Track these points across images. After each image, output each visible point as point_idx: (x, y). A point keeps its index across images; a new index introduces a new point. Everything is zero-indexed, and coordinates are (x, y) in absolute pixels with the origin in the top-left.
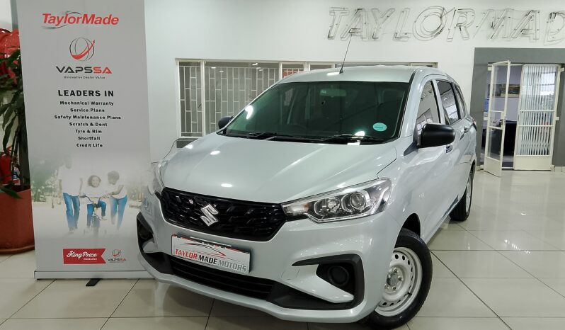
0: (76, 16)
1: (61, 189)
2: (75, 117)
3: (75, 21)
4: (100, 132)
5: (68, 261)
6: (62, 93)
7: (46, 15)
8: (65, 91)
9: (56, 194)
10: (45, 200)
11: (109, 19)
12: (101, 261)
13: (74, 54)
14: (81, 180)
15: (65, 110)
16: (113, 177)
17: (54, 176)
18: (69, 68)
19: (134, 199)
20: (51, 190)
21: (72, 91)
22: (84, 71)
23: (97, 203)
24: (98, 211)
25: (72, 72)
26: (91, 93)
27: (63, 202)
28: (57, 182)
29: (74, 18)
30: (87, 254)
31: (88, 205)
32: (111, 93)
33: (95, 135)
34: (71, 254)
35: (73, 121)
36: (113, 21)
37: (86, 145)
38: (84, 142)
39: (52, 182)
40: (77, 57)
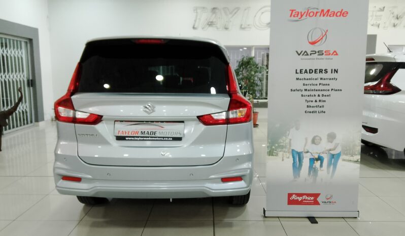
0: (315, 11)
1: (290, 146)
2: (306, 90)
4: (324, 101)
5: (291, 202)
6: (298, 71)
7: (292, 11)
8: (301, 70)
9: (286, 150)
10: (277, 155)
11: (341, 12)
12: (316, 203)
13: (310, 41)
14: (306, 139)
15: (299, 85)
16: (331, 137)
17: (286, 136)
18: (306, 52)
19: (346, 154)
20: (282, 147)
21: (306, 70)
22: (317, 54)
23: (316, 156)
24: (318, 164)
25: (307, 55)
26: (321, 71)
27: (291, 156)
28: (287, 141)
29: (314, 13)
30: (307, 198)
31: (310, 159)
32: (336, 71)
33: (321, 104)
34: (294, 197)
35: (304, 93)
36: (343, 14)
37: (313, 112)
38: (311, 109)
39: (284, 141)
40: (313, 43)
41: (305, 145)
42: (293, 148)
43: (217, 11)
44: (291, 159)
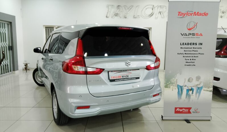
0: (191, 13)
1: (177, 83)
2: (185, 54)
3: (190, 14)
4: (195, 60)
5: (176, 112)
6: (182, 44)
7: (179, 12)
8: (183, 43)
9: (175, 85)
10: (170, 88)
11: (204, 14)
13: (188, 28)
14: (185, 79)
15: (182, 51)
16: (198, 78)
17: (174, 78)
18: (186, 34)
19: (206, 87)
20: (173, 83)
21: (186, 43)
22: (192, 35)
23: (190, 88)
24: (191, 92)
25: (187, 35)
26: (193, 44)
27: (177, 88)
28: (175, 80)
29: (190, 13)
30: (184, 110)
31: (187, 90)
32: (201, 44)
33: (193, 61)
34: (178, 109)
36: (206, 14)
37: (189, 65)
38: (188, 64)
39: (173, 80)
40: (190, 29)
41: (184, 83)
42: (178, 84)
43: (120, 7)
44: (177, 90)
